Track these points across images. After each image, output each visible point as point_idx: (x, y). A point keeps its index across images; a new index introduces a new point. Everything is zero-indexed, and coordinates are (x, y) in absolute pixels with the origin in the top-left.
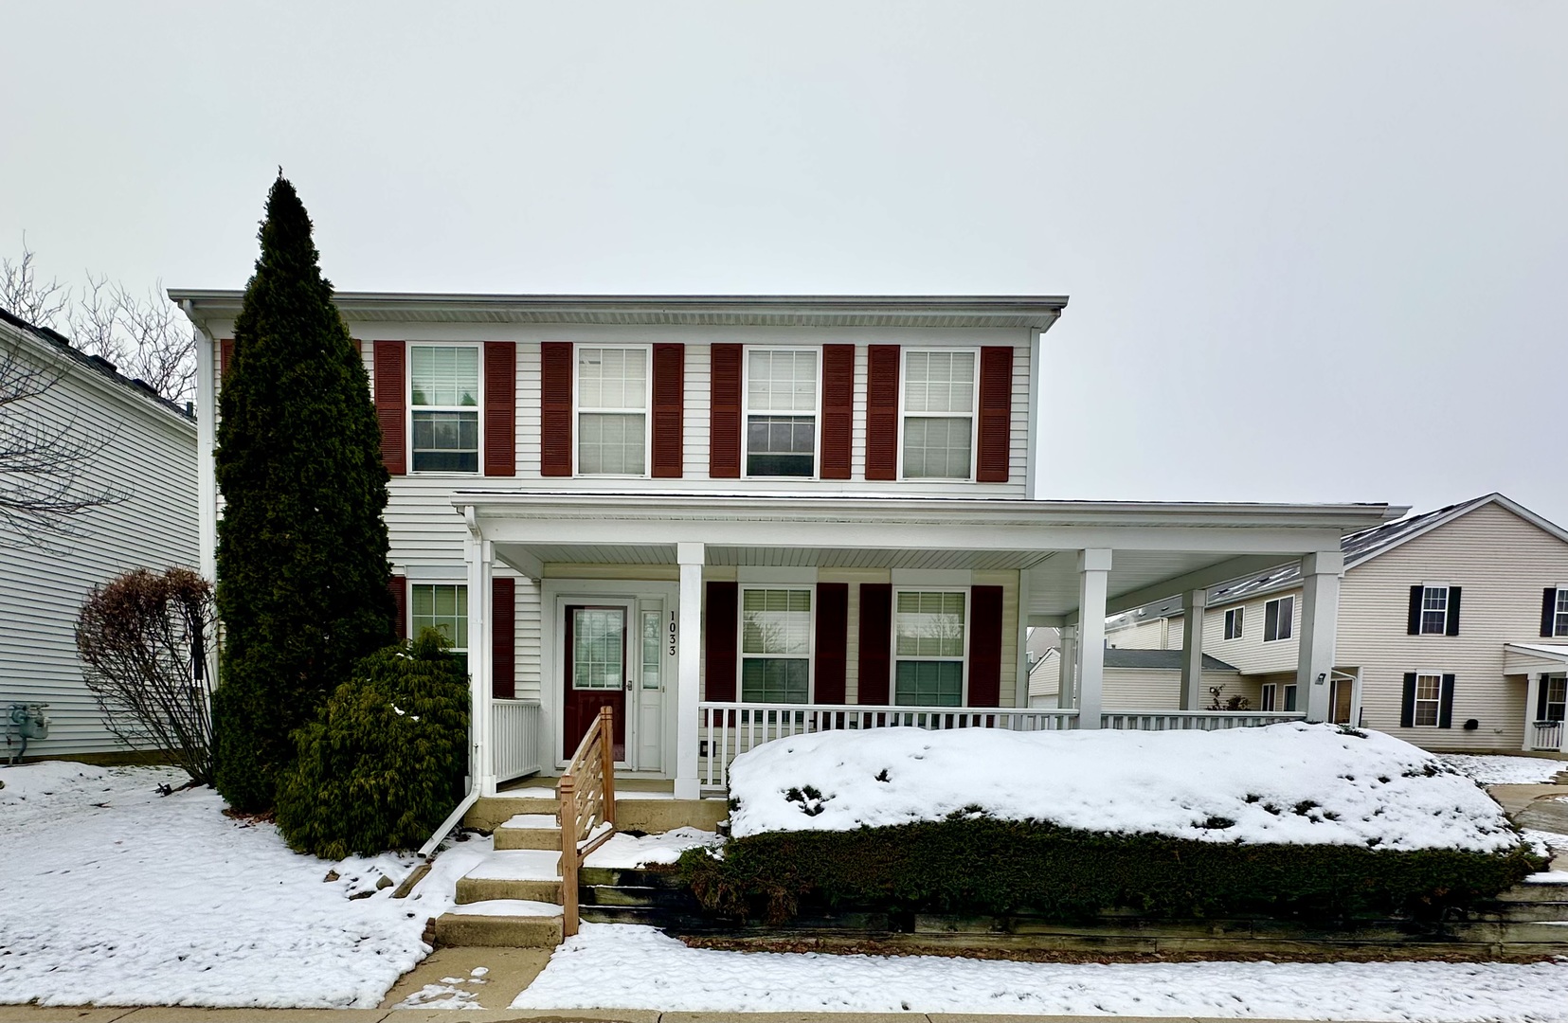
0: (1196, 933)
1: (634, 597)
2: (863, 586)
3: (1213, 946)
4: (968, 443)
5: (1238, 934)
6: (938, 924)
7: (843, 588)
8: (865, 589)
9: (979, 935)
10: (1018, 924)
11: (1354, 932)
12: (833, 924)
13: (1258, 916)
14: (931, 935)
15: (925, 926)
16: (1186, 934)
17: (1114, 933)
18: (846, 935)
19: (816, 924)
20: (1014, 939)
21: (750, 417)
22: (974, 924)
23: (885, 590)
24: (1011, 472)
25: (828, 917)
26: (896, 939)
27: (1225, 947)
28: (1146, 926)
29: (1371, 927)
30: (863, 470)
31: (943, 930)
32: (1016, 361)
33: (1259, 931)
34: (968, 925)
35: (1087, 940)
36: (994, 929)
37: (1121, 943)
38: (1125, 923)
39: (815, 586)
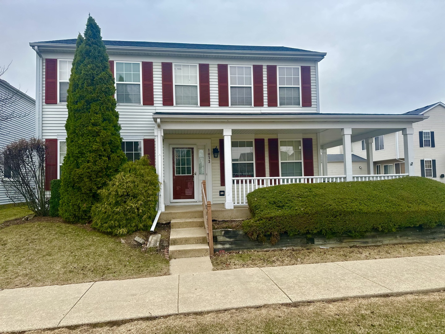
0: (393, 238)
1: (196, 145)
2: (269, 139)
3: (397, 242)
4: (298, 95)
5: (404, 238)
6: (321, 241)
7: (263, 140)
8: (270, 140)
9: (333, 243)
10: (344, 239)
11: (433, 235)
12: (290, 243)
13: (408, 232)
14: (320, 244)
15: (317, 242)
16: (389, 238)
17: (370, 240)
18: (294, 246)
19: (285, 243)
20: (343, 244)
21: (231, 87)
22: (331, 240)
23: (276, 140)
24: (312, 103)
25: (288, 241)
26: (309, 246)
27: (401, 242)
28: (379, 237)
29: (437, 233)
30: (267, 103)
31: (323, 242)
32: (311, 71)
33: (409, 236)
34: (330, 240)
35: (363, 242)
36: (337, 241)
37: (373, 243)
38: (373, 237)
39: (254, 140)
